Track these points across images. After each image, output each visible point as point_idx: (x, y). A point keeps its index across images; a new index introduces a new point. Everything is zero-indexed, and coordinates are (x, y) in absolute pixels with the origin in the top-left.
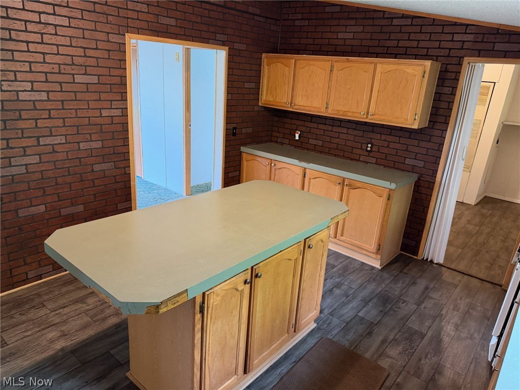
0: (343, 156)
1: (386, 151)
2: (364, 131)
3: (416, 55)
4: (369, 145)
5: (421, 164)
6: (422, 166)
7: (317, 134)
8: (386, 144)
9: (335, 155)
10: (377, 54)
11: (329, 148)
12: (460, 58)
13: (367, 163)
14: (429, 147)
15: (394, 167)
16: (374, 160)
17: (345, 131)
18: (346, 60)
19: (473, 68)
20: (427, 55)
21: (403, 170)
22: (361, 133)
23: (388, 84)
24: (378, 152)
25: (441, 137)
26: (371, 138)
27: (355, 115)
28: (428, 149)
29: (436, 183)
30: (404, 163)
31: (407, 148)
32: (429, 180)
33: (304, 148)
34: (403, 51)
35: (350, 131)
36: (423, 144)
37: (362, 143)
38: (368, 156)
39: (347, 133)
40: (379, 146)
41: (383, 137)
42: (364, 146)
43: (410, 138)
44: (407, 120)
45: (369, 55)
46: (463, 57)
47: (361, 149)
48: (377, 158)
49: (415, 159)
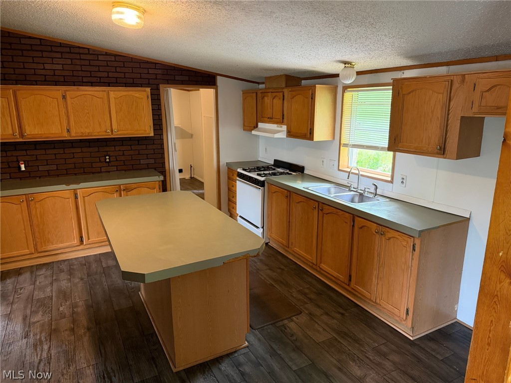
0: (84, 172)
1: (123, 158)
2: (98, 147)
3: (125, 84)
4: (107, 157)
5: (152, 161)
6: (154, 162)
7: (47, 160)
8: (121, 153)
9: (76, 174)
10: (92, 83)
11: (66, 169)
12: (157, 85)
13: (109, 172)
14: (155, 148)
15: (133, 169)
16: (115, 168)
17: (79, 150)
18: (76, 89)
19: (167, 91)
20: (133, 83)
21: (141, 169)
22: (96, 149)
23: (122, 106)
24: (117, 160)
25: (161, 139)
26: (107, 151)
27: (100, 134)
28: (154, 149)
29: (167, 171)
30: (140, 164)
31: (139, 152)
32: (162, 170)
33: (35, 177)
34: (114, 80)
35: (85, 150)
36: (150, 147)
37: (99, 157)
38: (109, 166)
39: (82, 152)
40: (116, 156)
41: (117, 148)
42: (102, 159)
43: (138, 145)
44: (145, 131)
45: (84, 84)
46: (159, 84)
47: (100, 162)
48: (117, 166)
49: (147, 159)
